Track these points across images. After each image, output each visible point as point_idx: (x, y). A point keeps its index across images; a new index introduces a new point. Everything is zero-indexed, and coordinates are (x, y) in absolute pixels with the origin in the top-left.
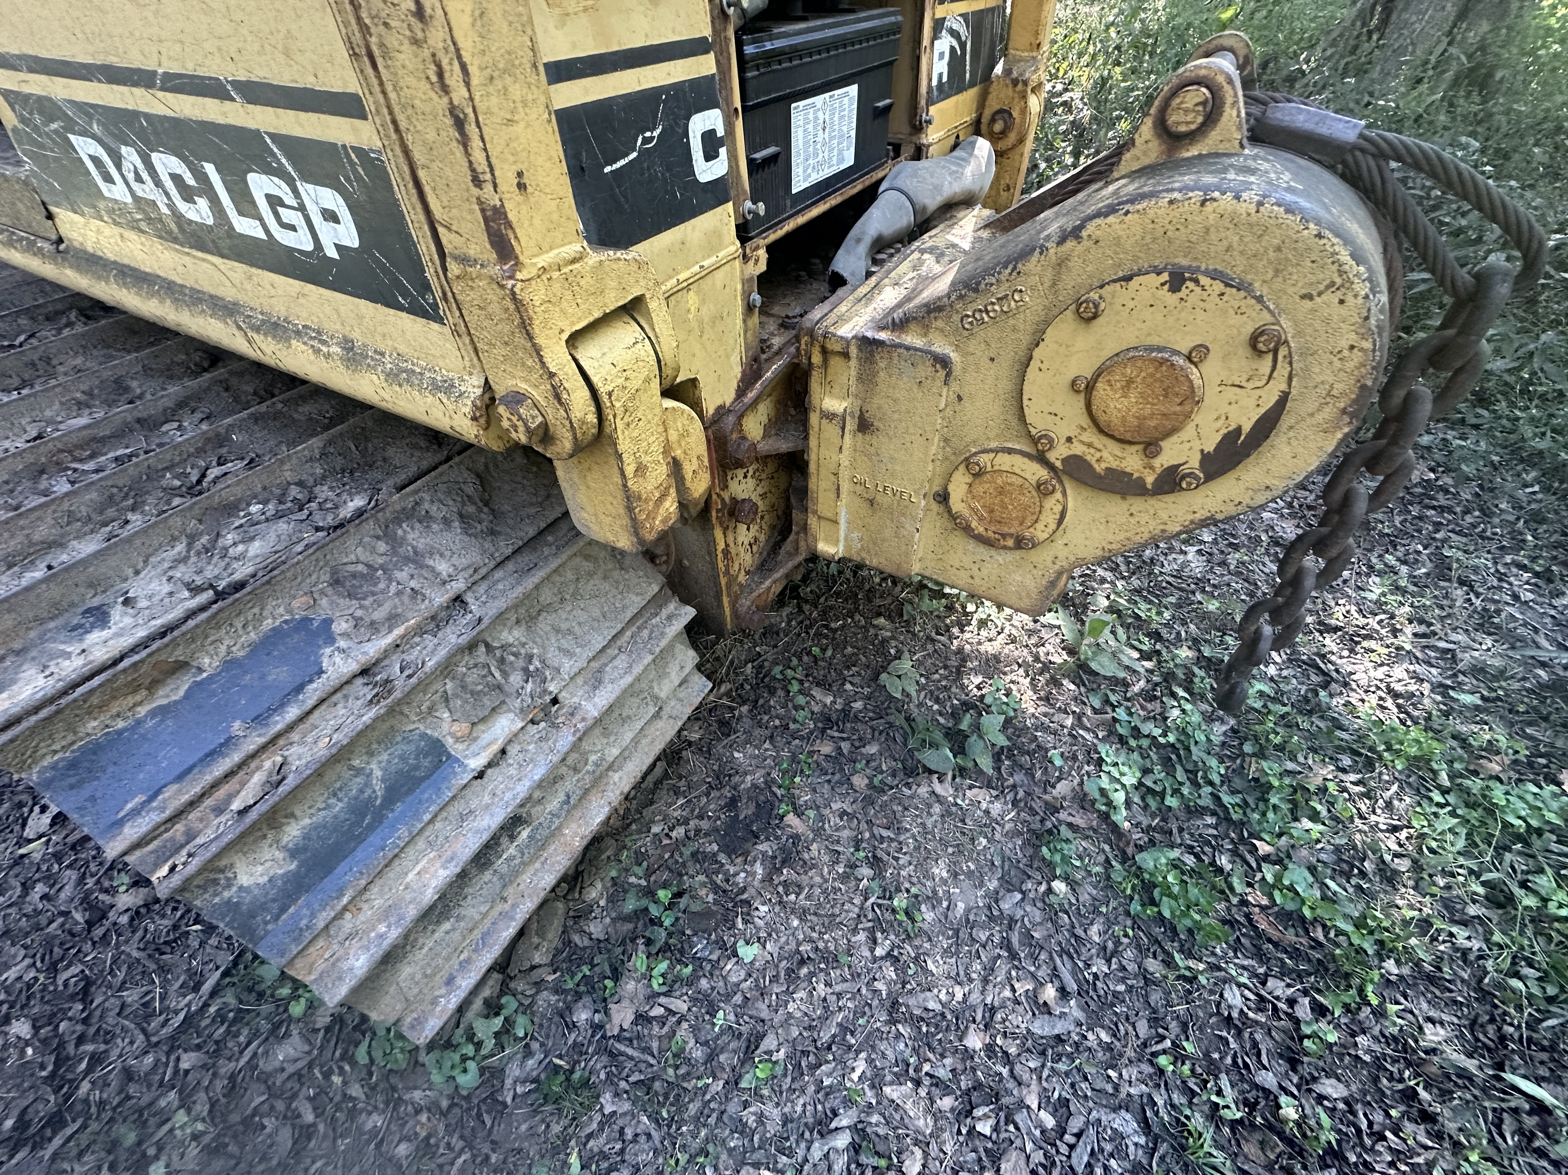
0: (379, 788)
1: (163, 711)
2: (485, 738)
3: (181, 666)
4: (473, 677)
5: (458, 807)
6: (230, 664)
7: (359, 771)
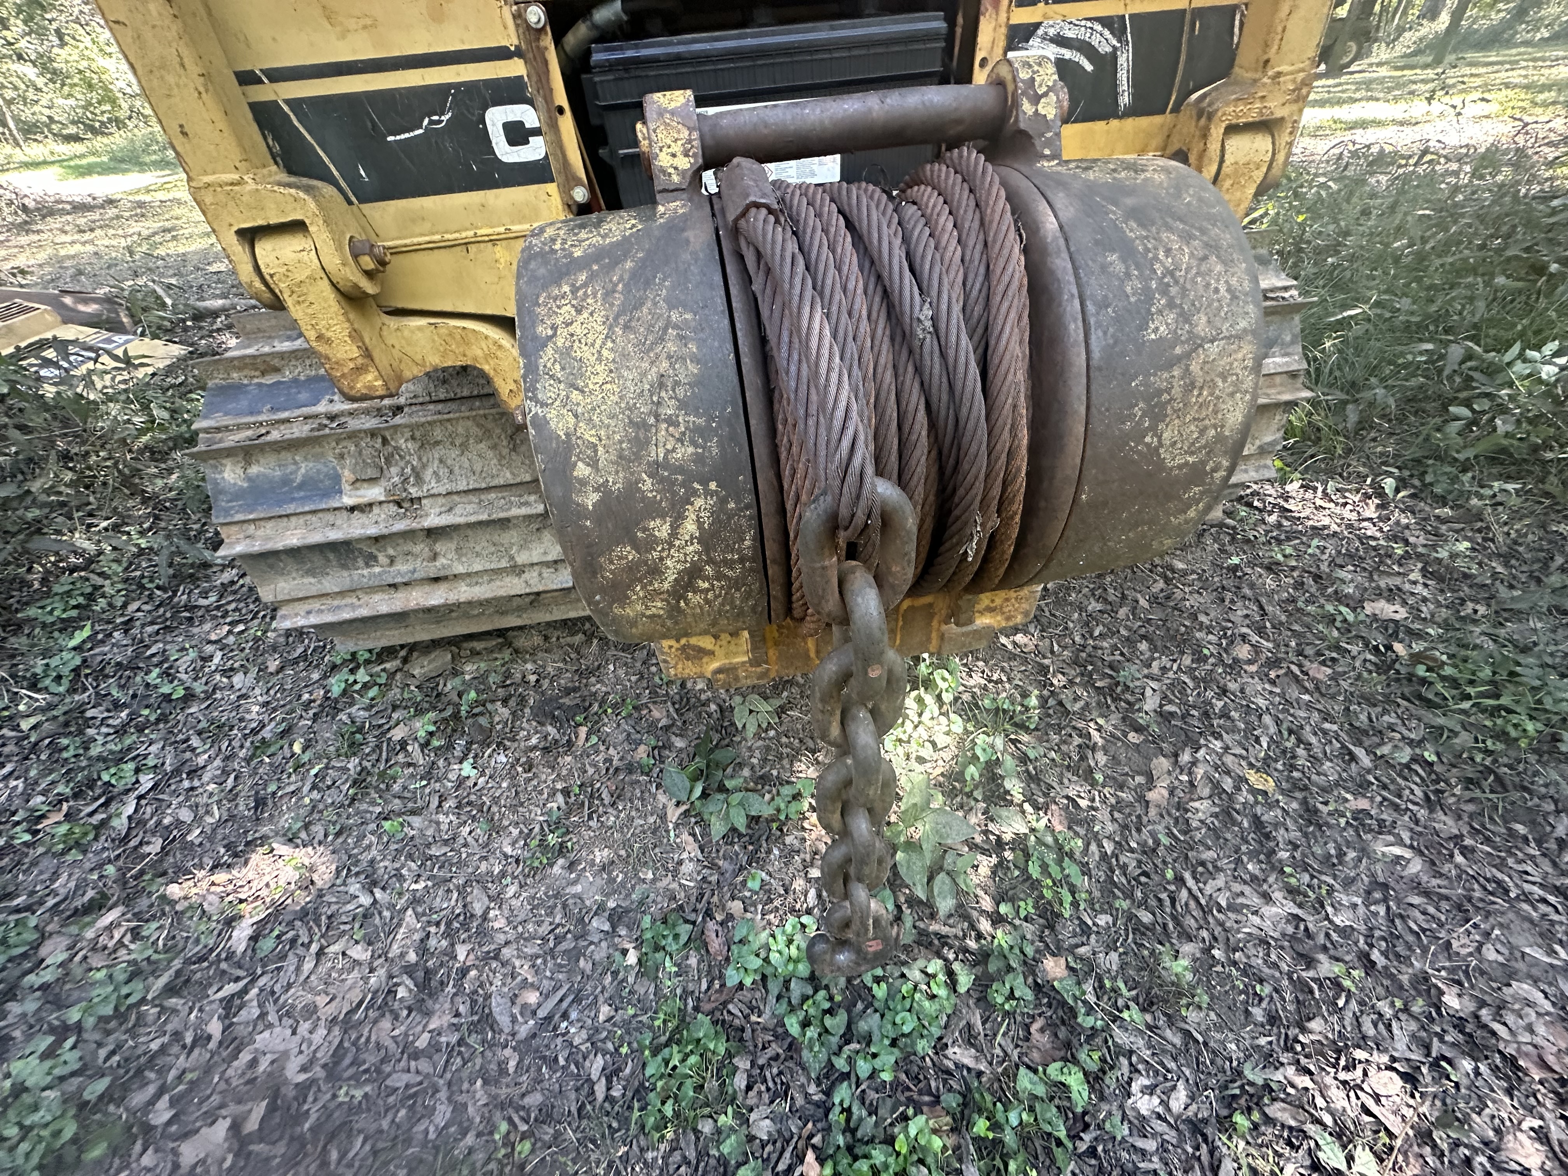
0: (299, 479)
1: (260, 385)
2: (361, 492)
3: (277, 370)
4: (366, 452)
5: (330, 517)
6: (295, 381)
7: (295, 463)
